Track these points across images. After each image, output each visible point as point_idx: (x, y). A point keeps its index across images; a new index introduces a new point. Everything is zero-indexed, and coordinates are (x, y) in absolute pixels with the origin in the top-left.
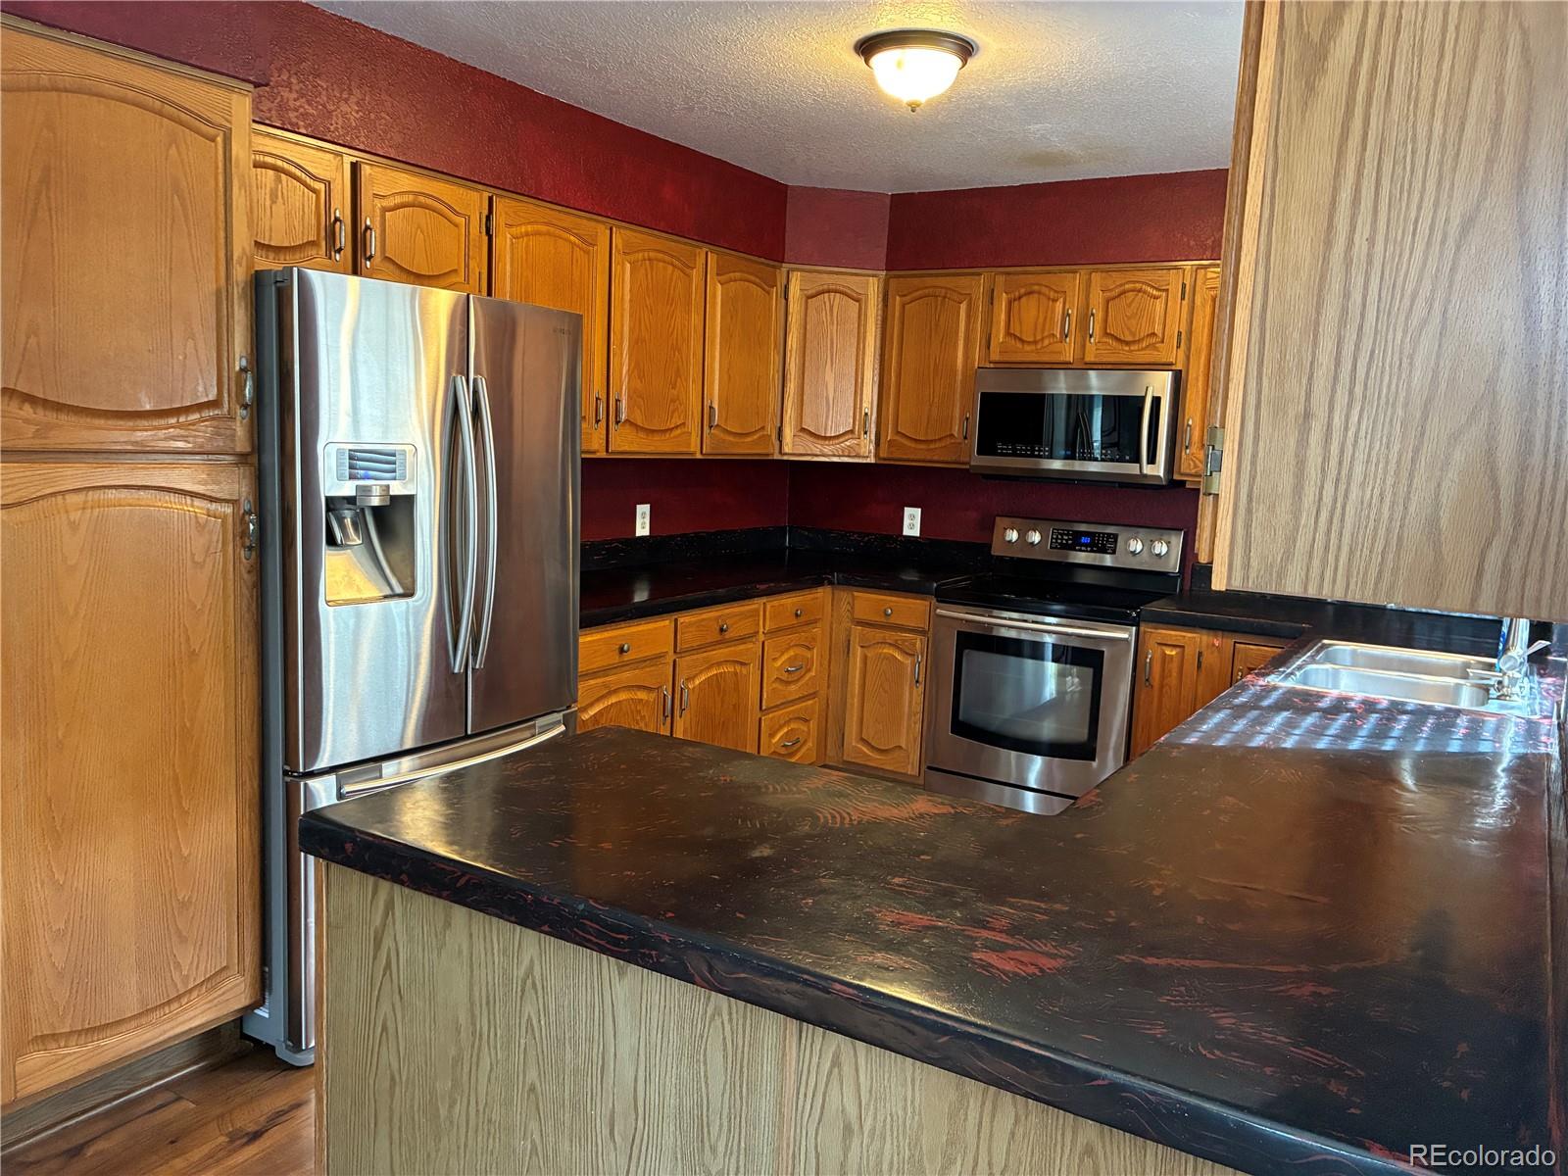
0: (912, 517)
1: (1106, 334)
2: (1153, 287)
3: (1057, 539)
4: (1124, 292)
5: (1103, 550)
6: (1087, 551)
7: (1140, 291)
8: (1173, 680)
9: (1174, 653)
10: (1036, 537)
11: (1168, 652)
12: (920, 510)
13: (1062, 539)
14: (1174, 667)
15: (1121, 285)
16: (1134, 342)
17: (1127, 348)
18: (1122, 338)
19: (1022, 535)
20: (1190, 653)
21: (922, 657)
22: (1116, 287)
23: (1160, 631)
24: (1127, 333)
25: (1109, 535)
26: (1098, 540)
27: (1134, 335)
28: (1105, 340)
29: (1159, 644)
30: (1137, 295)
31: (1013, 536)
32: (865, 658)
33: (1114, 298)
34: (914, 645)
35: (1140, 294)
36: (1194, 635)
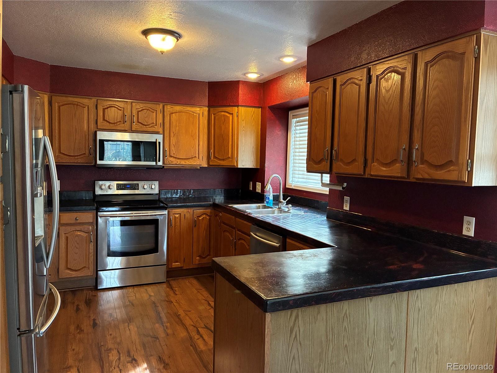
1: (138, 122)
2: (152, 109)
3: (118, 187)
4: (143, 110)
5: (135, 189)
6: (129, 190)
7: (148, 110)
8: (178, 224)
9: (178, 216)
11: (176, 216)
12: (59, 181)
13: (120, 187)
14: (178, 220)
15: (142, 108)
16: (147, 125)
17: (145, 127)
18: (144, 124)
20: (182, 215)
21: (92, 232)
22: (141, 108)
23: (173, 210)
24: (145, 122)
25: (136, 184)
26: (133, 186)
27: (147, 123)
28: (138, 124)
29: (173, 214)
30: (147, 111)
33: (140, 111)
34: (89, 229)
35: (148, 111)
36: (184, 210)
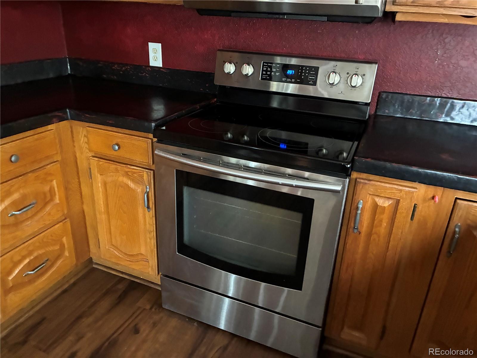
0: (155, 51)
3: (267, 71)
5: (304, 81)
9: (387, 204)
10: (248, 70)
12: (160, 44)
14: (385, 219)
19: (238, 68)
20: (405, 207)
21: (150, 188)
23: (373, 183)
25: (311, 68)
26: (302, 73)
29: (372, 195)
31: (230, 68)
32: (105, 184)
34: (142, 177)
36: (412, 189)
